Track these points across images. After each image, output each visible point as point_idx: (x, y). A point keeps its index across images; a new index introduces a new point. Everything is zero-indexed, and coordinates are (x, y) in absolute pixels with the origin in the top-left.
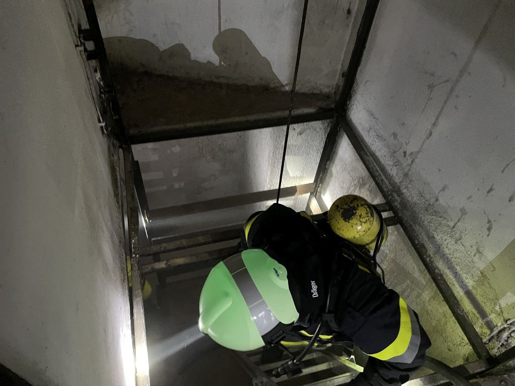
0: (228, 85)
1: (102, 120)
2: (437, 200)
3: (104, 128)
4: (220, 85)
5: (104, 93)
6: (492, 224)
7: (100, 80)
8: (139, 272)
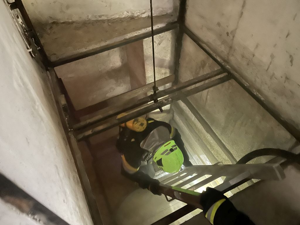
0: (108, 20)
1: (29, 48)
2: (254, 55)
3: (31, 52)
4: (103, 21)
5: (27, 31)
6: (292, 58)
7: (23, 24)
8: (75, 139)
